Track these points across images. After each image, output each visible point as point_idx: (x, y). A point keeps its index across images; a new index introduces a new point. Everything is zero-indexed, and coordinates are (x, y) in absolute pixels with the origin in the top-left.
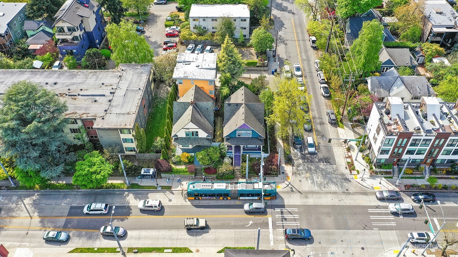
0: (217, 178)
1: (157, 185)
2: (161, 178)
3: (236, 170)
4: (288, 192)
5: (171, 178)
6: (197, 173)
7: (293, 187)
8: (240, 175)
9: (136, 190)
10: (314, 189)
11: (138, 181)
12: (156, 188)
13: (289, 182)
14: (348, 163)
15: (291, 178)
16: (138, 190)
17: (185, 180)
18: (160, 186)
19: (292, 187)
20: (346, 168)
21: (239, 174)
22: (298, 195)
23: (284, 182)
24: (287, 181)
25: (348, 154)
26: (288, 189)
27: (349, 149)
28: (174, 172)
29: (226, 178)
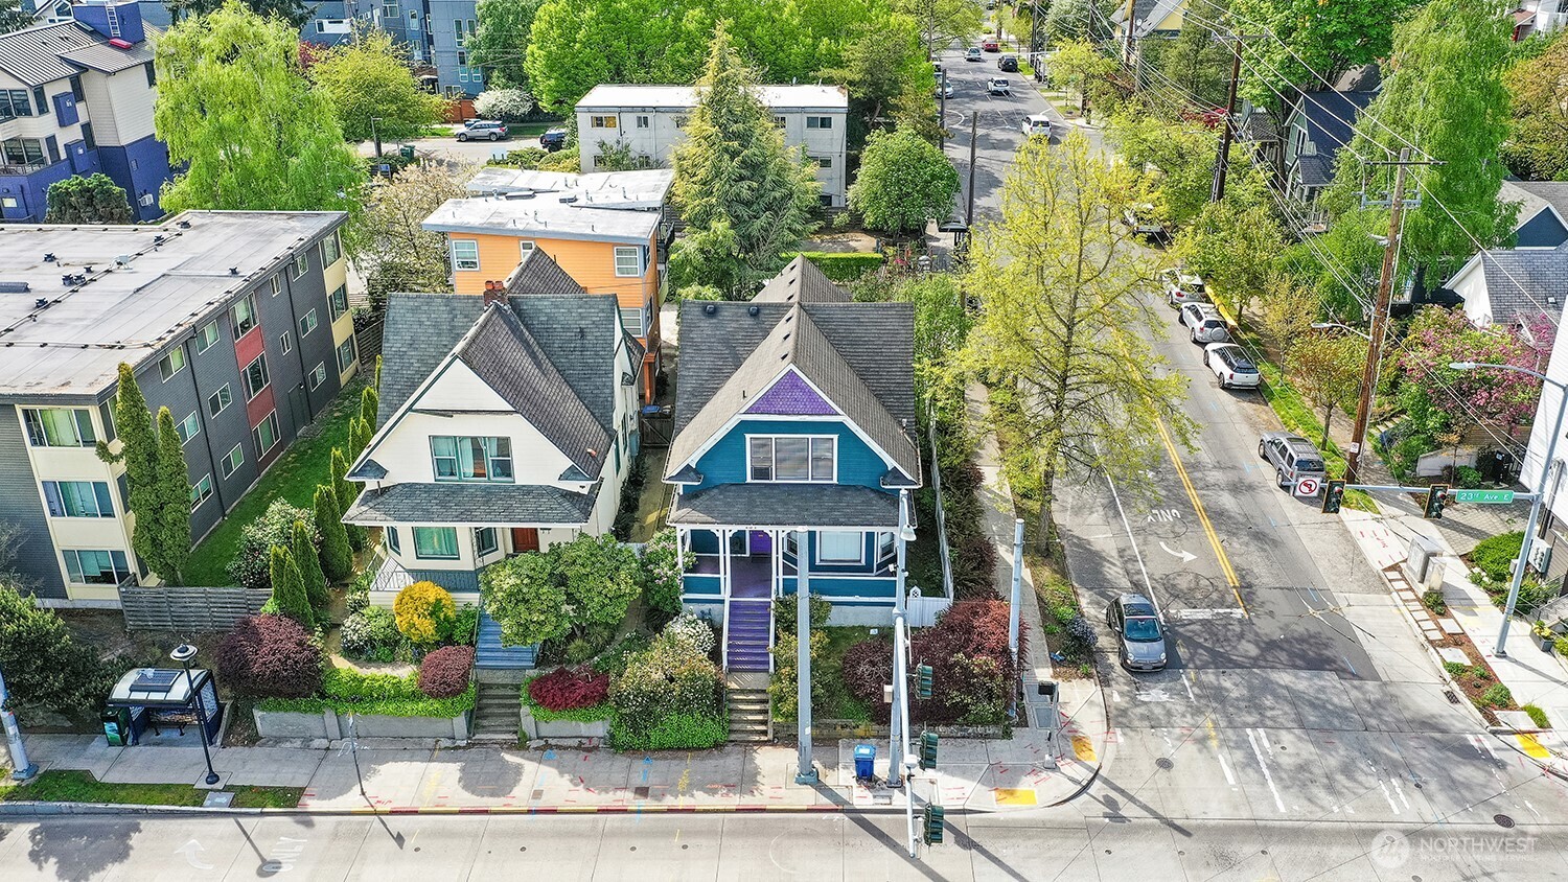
0: (613, 746)
1: (213, 778)
2: (254, 740)
3: (742, 691)
4: (1087, 829)
5: (316, 743)
6: (489, 711)
7: (1122, 792)
8: (764, 723)
9: (60, 813)
10: (1263, 811)
11: (98, 759)
12: (199, 797)
13: (1089, 768)
14: (1456, 670)
15: (1102, 746)
16: (71, 813)
17: (407, 754)
18: (227, 789)
19: (1114, 795)
20: (1451, 697)
21: (760, 717)
22: (1159, 846)
23: (1054, 768)
24: (1077, 761)
25: (1437, 624)
26: (1089, 808)
27: (1437, 603)
28: (338, 699)
29: (669, 741)
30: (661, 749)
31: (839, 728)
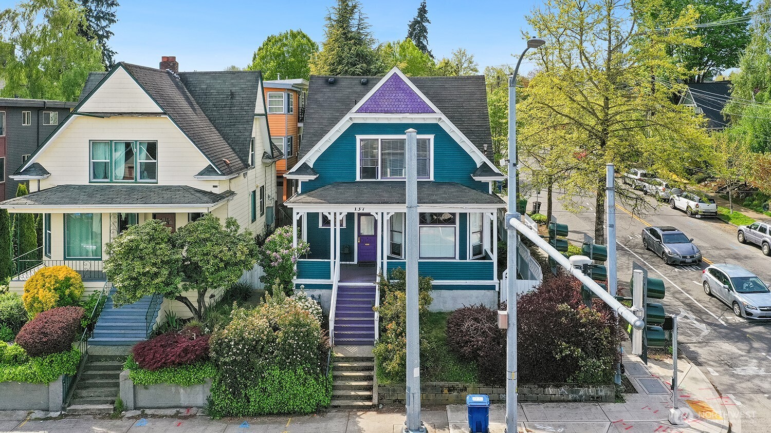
0: (210, 413)
3: (346, 359)
6: (91, 381)
13: (719, 425)
15: (723, 410)
21: (365, 383)
23: (682, 424)
24: (702, 420)
29: (269, 404)
30: (259, 414)
31: (446, 391)
